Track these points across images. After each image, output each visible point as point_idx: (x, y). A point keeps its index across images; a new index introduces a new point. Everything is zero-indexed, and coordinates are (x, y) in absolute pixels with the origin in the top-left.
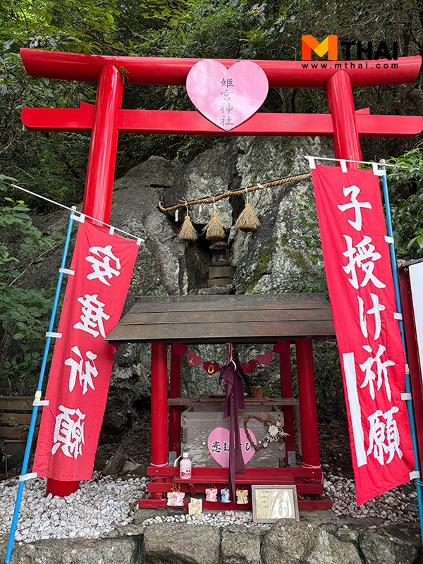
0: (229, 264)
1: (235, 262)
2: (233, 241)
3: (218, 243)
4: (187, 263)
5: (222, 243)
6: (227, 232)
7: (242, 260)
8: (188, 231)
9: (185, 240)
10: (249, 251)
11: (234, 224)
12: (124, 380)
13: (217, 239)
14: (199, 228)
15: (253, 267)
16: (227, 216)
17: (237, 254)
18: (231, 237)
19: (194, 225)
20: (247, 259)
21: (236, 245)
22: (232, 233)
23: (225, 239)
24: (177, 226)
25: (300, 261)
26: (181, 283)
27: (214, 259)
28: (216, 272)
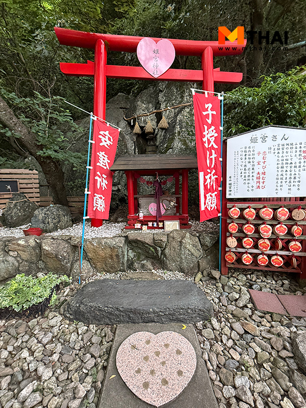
0: (155, 145)
1: (157, 144)
2: (157, 134)
3: (150, 136)
4: (137, 144)
5: (152, 136)
6: (154, 130)
7: (161, 143)
8: (137, 129)
9: (136, 134)
10: (164, 138)
11: (157, 126)
12: (114, 191)
13: (150, 133)
14: (142, 128)
15: (165, 146)
16: (154, 123)
17: (158, 140)
18: (156, 133)
19: (140, 126)
20: (163, 142)
21: (158, 136)
22: (156, 131)
23: (153, 133)
24: (132, 127)
25: (185, 144)
26: (135, 153)
27: (148, 143)
28: (149, 149)
